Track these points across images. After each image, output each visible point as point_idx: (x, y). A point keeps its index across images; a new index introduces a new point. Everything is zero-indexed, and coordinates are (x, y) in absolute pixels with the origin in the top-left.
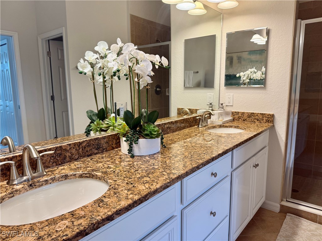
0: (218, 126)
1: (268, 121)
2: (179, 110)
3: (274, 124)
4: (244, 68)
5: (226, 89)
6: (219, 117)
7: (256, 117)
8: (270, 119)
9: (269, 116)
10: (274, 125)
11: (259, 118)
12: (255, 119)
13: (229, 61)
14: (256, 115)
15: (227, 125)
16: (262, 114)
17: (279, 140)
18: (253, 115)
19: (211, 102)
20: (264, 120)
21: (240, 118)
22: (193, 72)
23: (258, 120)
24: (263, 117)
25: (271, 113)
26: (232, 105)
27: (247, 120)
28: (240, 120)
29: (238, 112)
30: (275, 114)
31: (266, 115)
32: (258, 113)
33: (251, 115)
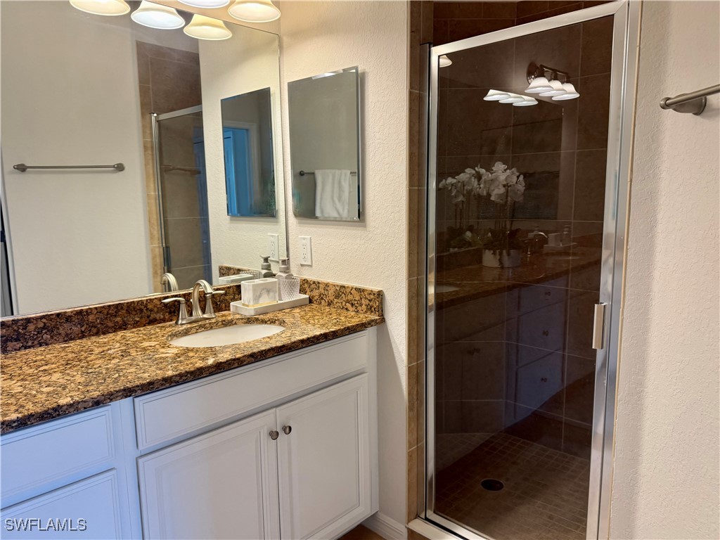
0: (242, 319)
1: (371, 307)
2: (222, 271)
3: (385, 317)
6: (260, 297)
7: (350, 297)
8: (377, 302)
9: (372, 297)
10: (384, 319)
11: (355, 300)
12: (348, 301)
14: (348, 290)
16: (359, 290)
17: (396, 359)
18: (343, 293)
20: (364, 305)
21: (322, 298)
23: (352, 305)
24: (361, 298)
25: (376, 288)
26: (310, 264)
27: (334, 302)
28: (323, 302)
29: (319, 283)
30: (385, 291)
31: (366, 293)
32: (352, 288)
33: (341, 291)
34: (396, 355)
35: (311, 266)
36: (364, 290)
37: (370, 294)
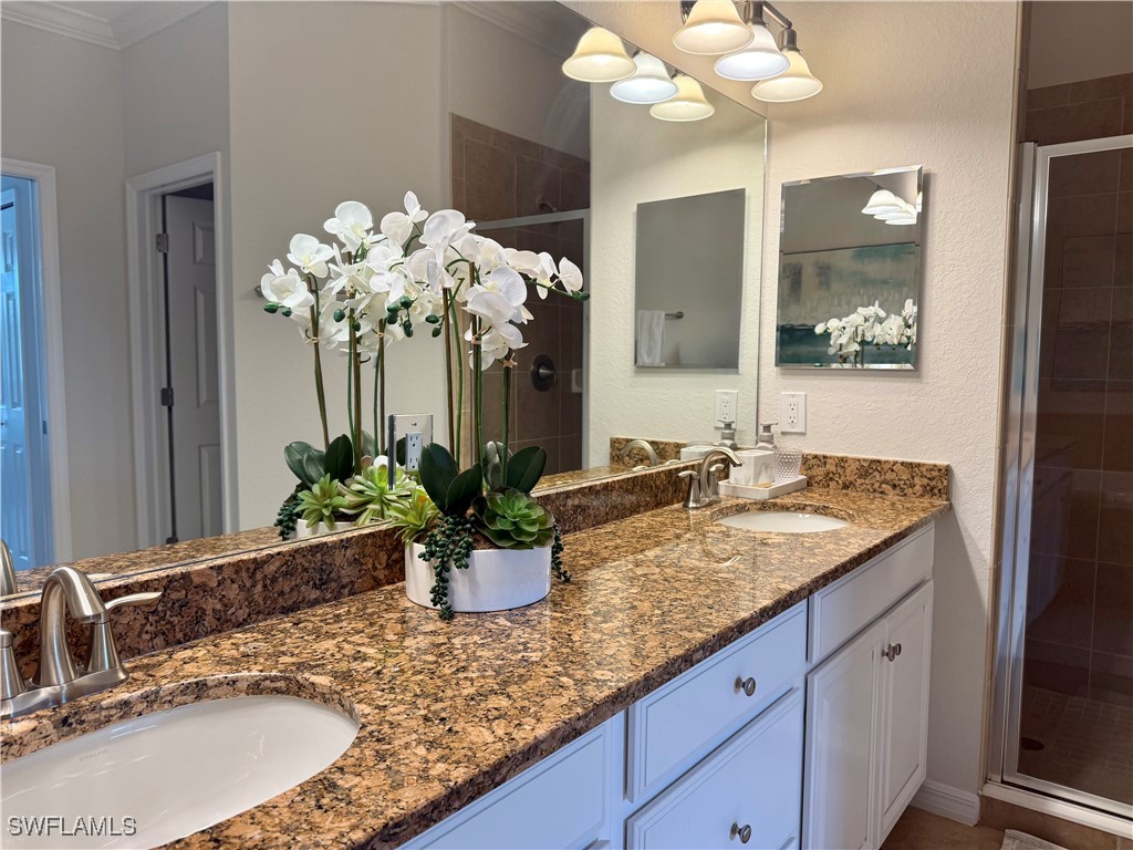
0: (756, 504)
1: (932, 489)
2: (617, 445)
3: (953, 502)
4: (839, 305)
5: (783, 374)
6: (760, 474)
7: (889, 476)
8: (938, 482)
9: (935, 473)
10: (951, 505)
11: (900, 480)
12: (885, 482)
14: (887, 467)
15: (787, 501)
16: (910, 466)
17: (972, 559)
18: (877, 470)
19: (728, 421)
20: (917, 487)
21: (831, 479)
22: (663, 314)
23: (894, 486)
24: (913, 477)
25: (941, 462)
26: (802, 430)
27: (857, 484)
28: (832, 484)
29: (825, 457)
30: (953, 466)
31: (923, 469)
32: (895, 463)
33: (871, 468)
34: (971, 554)
35: (804, 434)
36: (919, 465)
37: (931, 470)
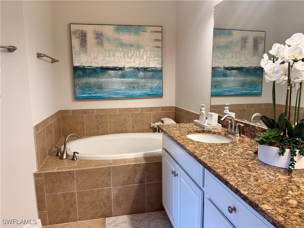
4: (109, 56)
13: (78, 39)
